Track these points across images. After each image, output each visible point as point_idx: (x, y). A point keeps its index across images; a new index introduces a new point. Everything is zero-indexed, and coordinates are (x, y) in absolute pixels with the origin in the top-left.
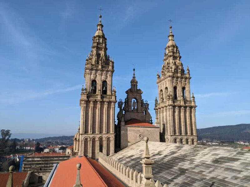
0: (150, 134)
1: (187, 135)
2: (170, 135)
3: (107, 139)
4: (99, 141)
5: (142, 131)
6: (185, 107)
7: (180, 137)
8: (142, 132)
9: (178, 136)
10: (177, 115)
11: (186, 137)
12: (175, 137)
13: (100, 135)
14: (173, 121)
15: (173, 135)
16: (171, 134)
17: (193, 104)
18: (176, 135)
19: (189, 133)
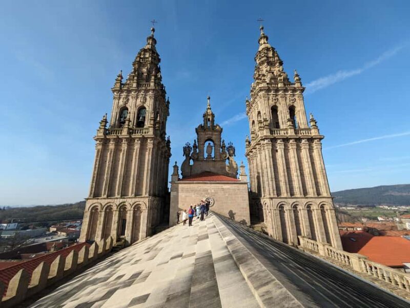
0: (227, 197)
1: (308, 196)
2: (268, 196)
3: (134, 208)
4: (118, 212)
5: (213, 191)
6: (298, 140)
7: (291, 201)
8: (212, 193)
9: (286, 198)
10: (282, 157)
11: (304, 201)
12: (279, 200)
13: (121, 200)
14: (272, 169)
15: (274, 198)
16: (270, 194)
17: (314, 133)
18: (282, 196)
19: (311, 191)
